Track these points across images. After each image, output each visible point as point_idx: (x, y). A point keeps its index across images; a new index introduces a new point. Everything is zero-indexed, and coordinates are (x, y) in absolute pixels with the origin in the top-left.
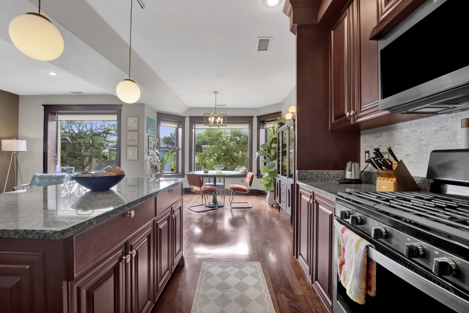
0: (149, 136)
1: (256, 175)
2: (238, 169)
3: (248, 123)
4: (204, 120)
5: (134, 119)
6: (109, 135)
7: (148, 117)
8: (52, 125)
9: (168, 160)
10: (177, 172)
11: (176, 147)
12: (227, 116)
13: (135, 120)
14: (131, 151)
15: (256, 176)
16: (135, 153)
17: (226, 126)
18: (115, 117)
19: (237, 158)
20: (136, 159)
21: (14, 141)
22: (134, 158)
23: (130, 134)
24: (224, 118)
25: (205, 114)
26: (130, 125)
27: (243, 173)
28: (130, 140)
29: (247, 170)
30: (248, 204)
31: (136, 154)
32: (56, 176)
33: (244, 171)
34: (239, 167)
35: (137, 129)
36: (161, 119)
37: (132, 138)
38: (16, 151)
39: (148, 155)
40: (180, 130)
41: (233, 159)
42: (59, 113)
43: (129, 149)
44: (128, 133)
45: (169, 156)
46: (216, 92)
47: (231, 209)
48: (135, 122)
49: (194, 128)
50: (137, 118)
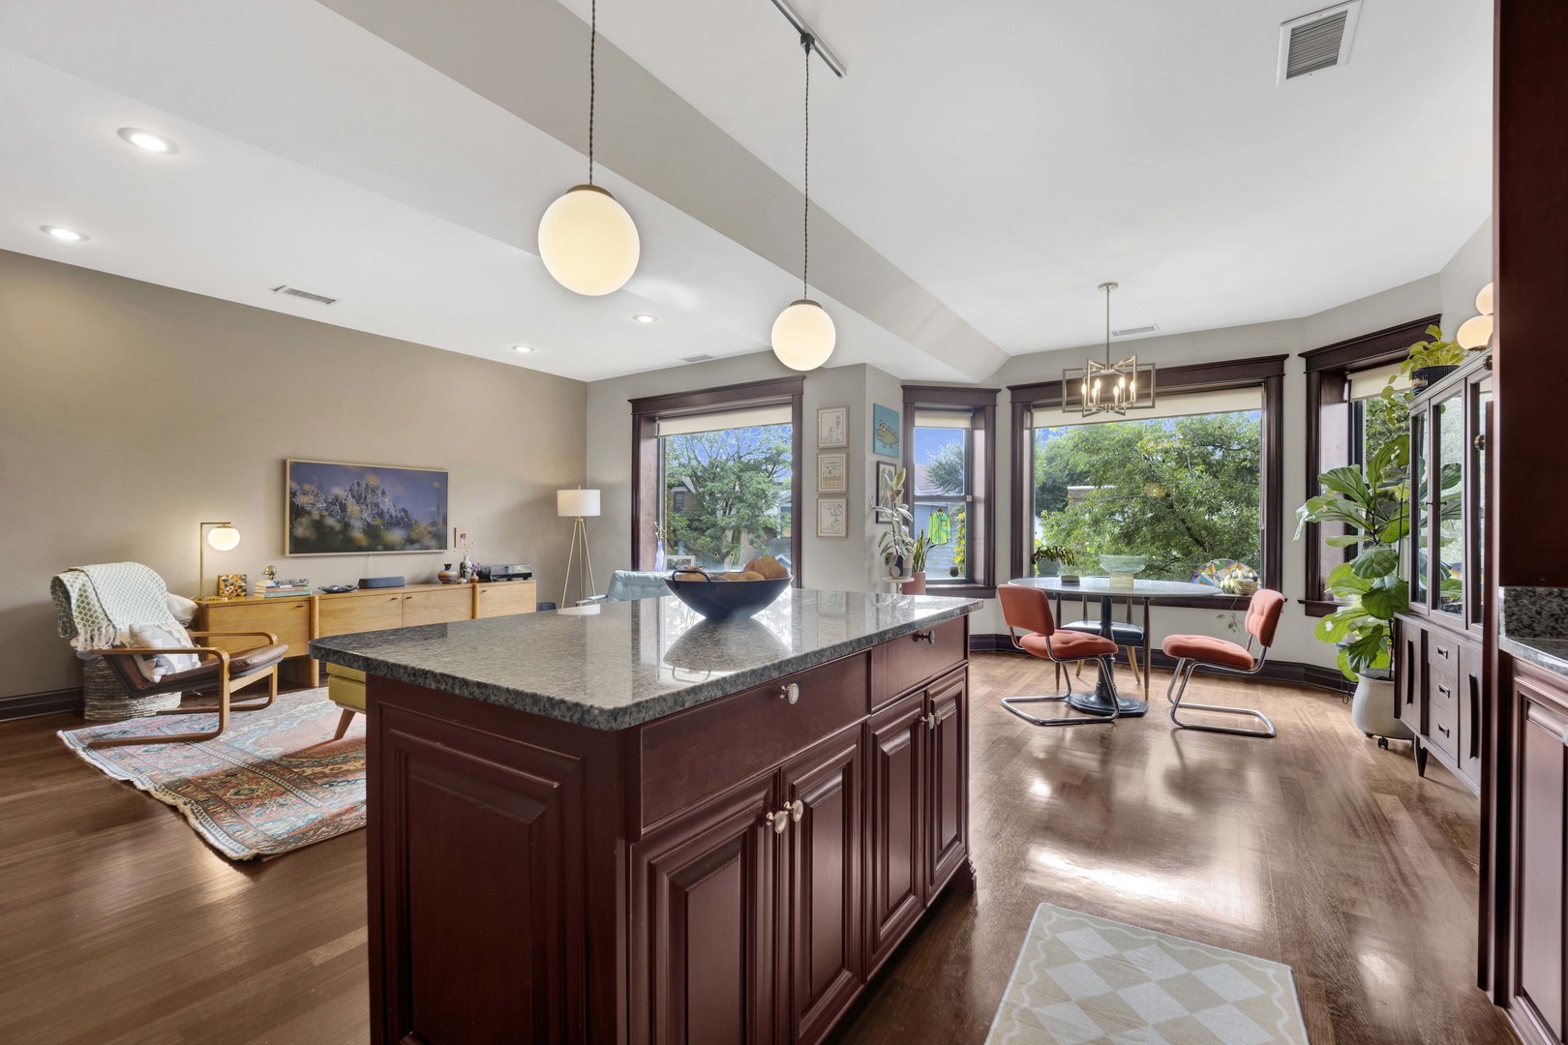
0: (878, 464)
1: (1300, 602)
2: (1211, 576)
3: (1258, 385)
4: (1061, 396)
5: (836, 414)
6: (781, 466)
7: (874, 405)
8: (648, 448)
9: (939, 537)
10: (971, 578)
11: (967, 493)
12: (1157, 368)
13: (838, 417)
14: (830, 511)
15: (1303, 606)
16: (839, 518)
17: (1153, 407)
18: (785, 415)
19: (1210, 530)
20: (844, 534)
21: (579, 492)
22: (837, 532)
23: (827, 459)
24: (1144, 376)
25: (1064, 370)
26: (825, 433)
27: (1233, 593)
28: (826, 479)
29: (1255, 579)
30: (1257, 719)
31: (842, 518)
32: (656, 578)
33: (1241, 583)
34: (1218, 568)
35: (844, 443)
36: (918, 404)
37: (830, 473)
38: (581, 517)
39: (877, 522)
40: (980, 436)
41: (1191, 536)
42: (662, 418)
43: (824, 503)
44: (820, 457)
45: (944, 524)
46: (1107, 285)
47: (1175, 730)
48: (838, 423)
49: (1029, 426)
50: (844, 409)
